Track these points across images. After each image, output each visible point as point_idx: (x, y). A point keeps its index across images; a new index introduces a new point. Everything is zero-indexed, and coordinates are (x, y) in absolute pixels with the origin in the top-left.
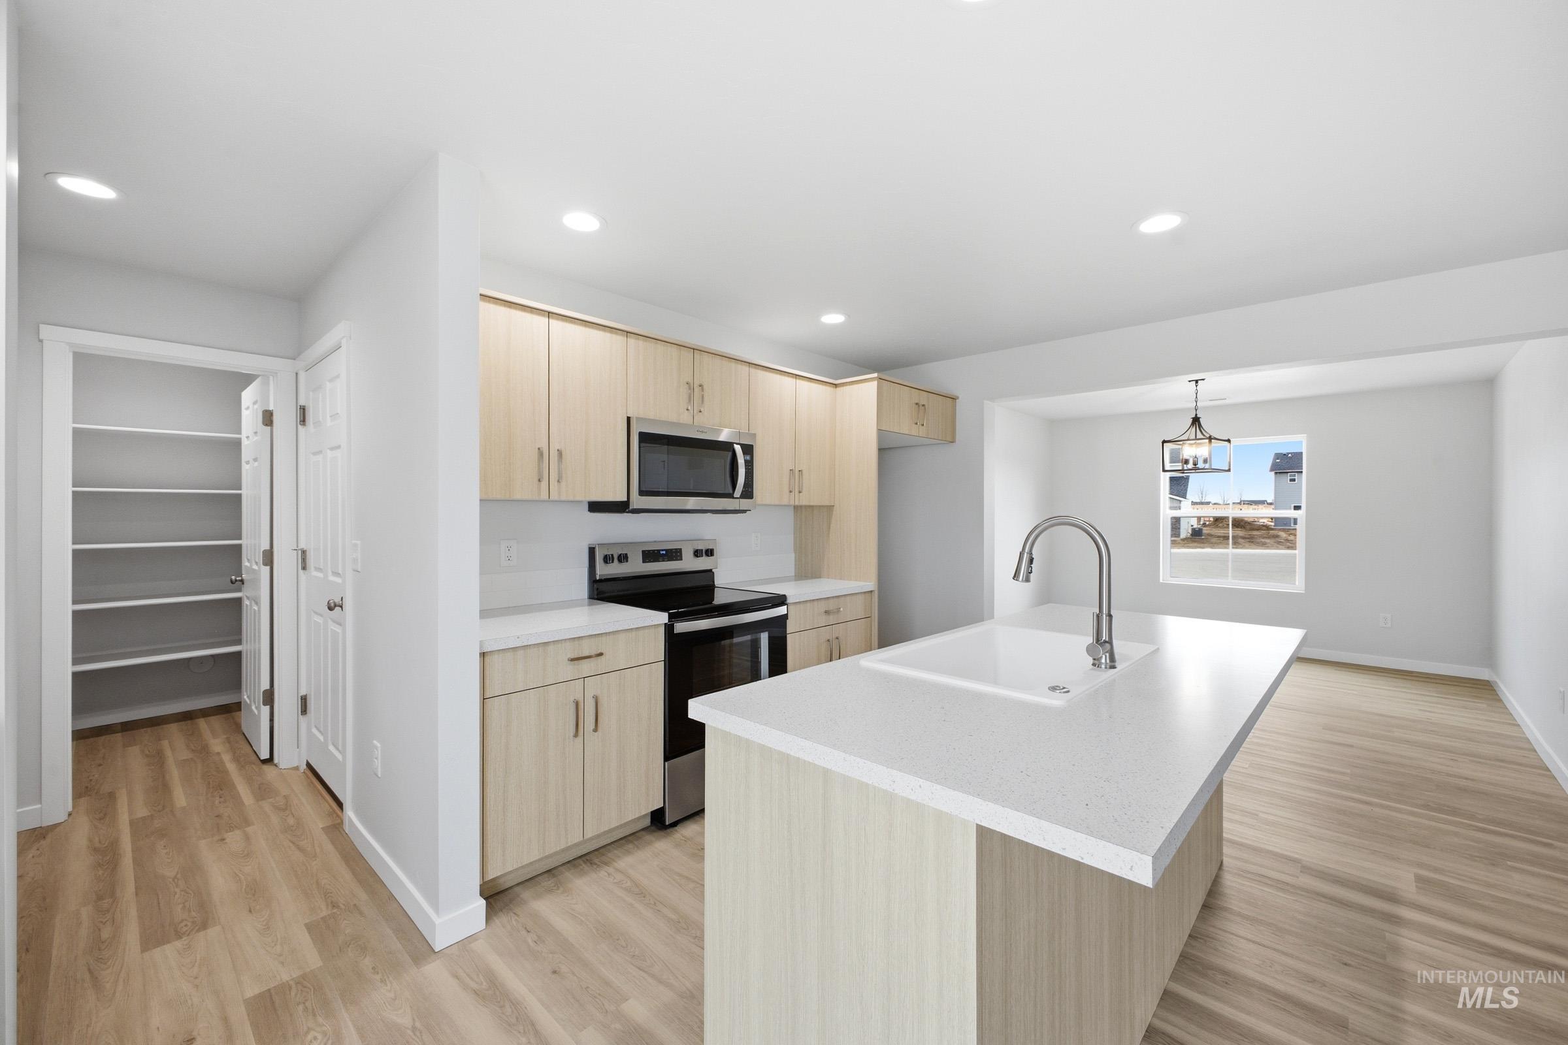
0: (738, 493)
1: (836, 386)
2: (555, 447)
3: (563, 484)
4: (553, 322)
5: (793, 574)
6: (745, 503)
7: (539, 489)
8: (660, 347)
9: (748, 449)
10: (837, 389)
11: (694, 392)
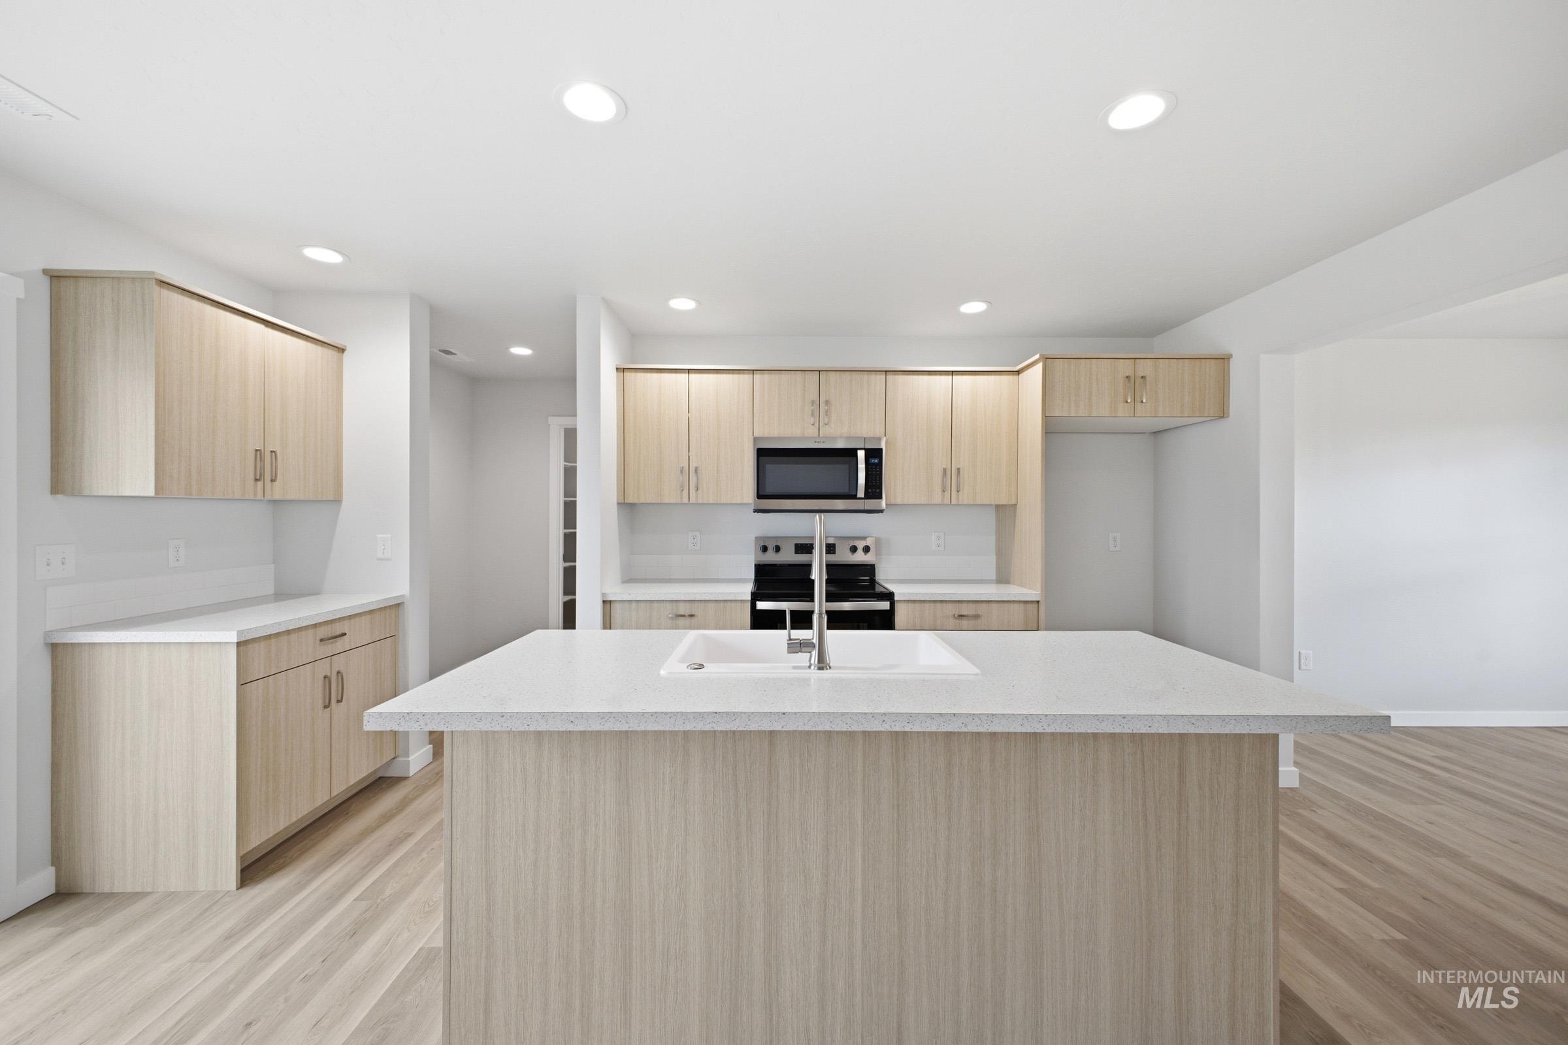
0: (861, 494)
1: (1018, 372)
2: (693, 465)
3: (700, 492)
4: (692, 376)
5: (995, 579)
6: (871, 504)
7: (682, 495)
8: (785, 377)
9: (874, 455)
10: (1021, 375)
11: (820, 408)
